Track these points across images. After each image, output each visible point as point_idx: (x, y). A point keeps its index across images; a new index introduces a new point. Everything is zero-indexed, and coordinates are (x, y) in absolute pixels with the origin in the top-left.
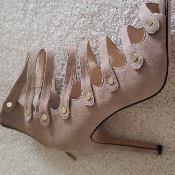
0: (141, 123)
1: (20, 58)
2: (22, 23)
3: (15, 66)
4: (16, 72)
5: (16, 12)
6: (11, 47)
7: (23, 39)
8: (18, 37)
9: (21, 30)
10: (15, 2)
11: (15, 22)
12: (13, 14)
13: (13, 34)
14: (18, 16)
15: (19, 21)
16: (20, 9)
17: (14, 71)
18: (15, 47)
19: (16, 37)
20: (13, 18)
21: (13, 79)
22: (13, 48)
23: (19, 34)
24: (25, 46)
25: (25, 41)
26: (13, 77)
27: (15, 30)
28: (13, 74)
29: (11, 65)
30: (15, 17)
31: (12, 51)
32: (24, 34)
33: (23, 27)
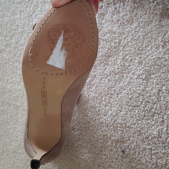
0: (98, 167)
1: (16, 111)
2: (19, 85)
3: (12, 117)
4: (12, 122)
5: (16, 76)
6: (10, 103)
7: (19, 97)
8: (16, 95)
9: (18, 91)
10: (15, 70)
11: (14, 84)
12: (13, 78)
13: (12, 93)
14: (16, 79)
15: (17, 83)
16: (18, 75)
17: (11, 121)
18: (13, 103)
19: (14, 95)
20: (13, 81)
21: (11, 127)
22: (11, 103)
23: (16, 93)
24: (20, 103)
25: (20, 98)
26: (11, 126)
27: (14, 90)
28: (11, 123)
29: (10, 116)
30: (14, 81)
31: (11, 106)
32: (20, 94)
33: (20, 88)
